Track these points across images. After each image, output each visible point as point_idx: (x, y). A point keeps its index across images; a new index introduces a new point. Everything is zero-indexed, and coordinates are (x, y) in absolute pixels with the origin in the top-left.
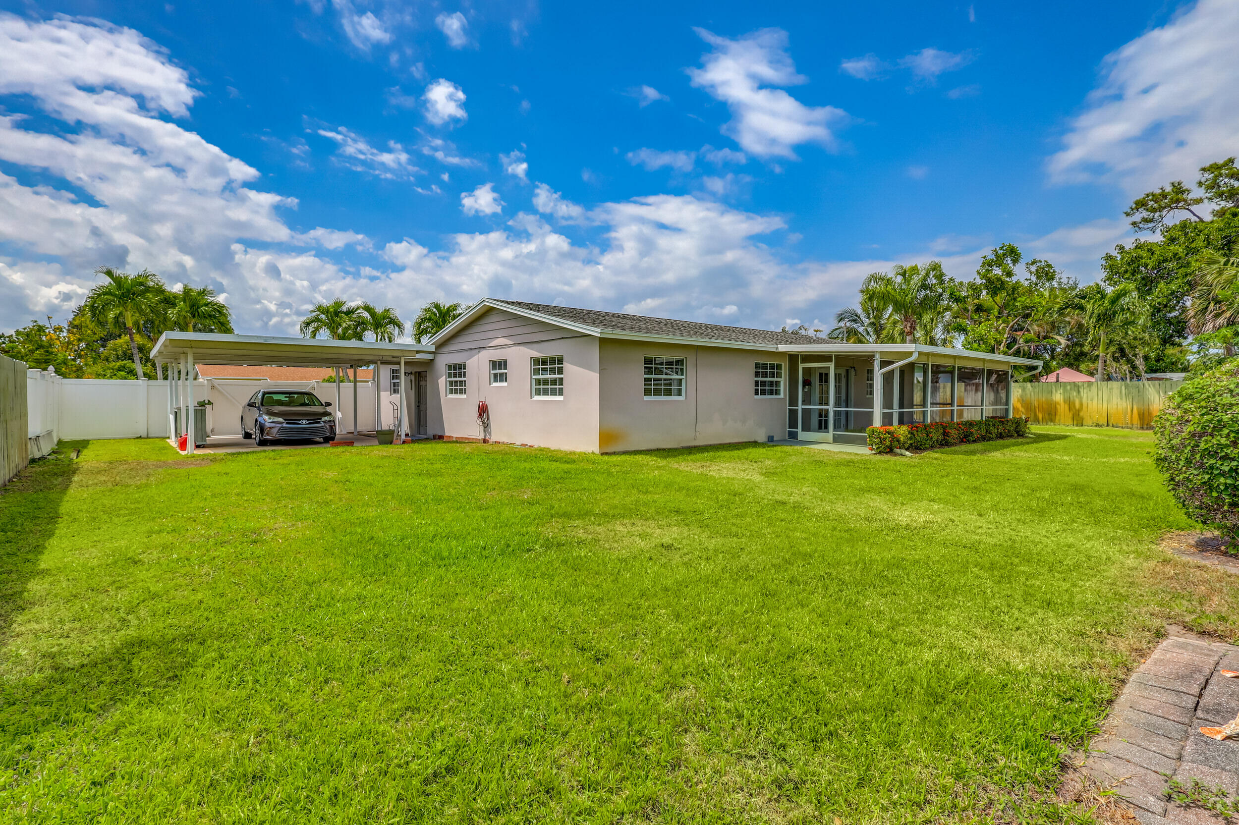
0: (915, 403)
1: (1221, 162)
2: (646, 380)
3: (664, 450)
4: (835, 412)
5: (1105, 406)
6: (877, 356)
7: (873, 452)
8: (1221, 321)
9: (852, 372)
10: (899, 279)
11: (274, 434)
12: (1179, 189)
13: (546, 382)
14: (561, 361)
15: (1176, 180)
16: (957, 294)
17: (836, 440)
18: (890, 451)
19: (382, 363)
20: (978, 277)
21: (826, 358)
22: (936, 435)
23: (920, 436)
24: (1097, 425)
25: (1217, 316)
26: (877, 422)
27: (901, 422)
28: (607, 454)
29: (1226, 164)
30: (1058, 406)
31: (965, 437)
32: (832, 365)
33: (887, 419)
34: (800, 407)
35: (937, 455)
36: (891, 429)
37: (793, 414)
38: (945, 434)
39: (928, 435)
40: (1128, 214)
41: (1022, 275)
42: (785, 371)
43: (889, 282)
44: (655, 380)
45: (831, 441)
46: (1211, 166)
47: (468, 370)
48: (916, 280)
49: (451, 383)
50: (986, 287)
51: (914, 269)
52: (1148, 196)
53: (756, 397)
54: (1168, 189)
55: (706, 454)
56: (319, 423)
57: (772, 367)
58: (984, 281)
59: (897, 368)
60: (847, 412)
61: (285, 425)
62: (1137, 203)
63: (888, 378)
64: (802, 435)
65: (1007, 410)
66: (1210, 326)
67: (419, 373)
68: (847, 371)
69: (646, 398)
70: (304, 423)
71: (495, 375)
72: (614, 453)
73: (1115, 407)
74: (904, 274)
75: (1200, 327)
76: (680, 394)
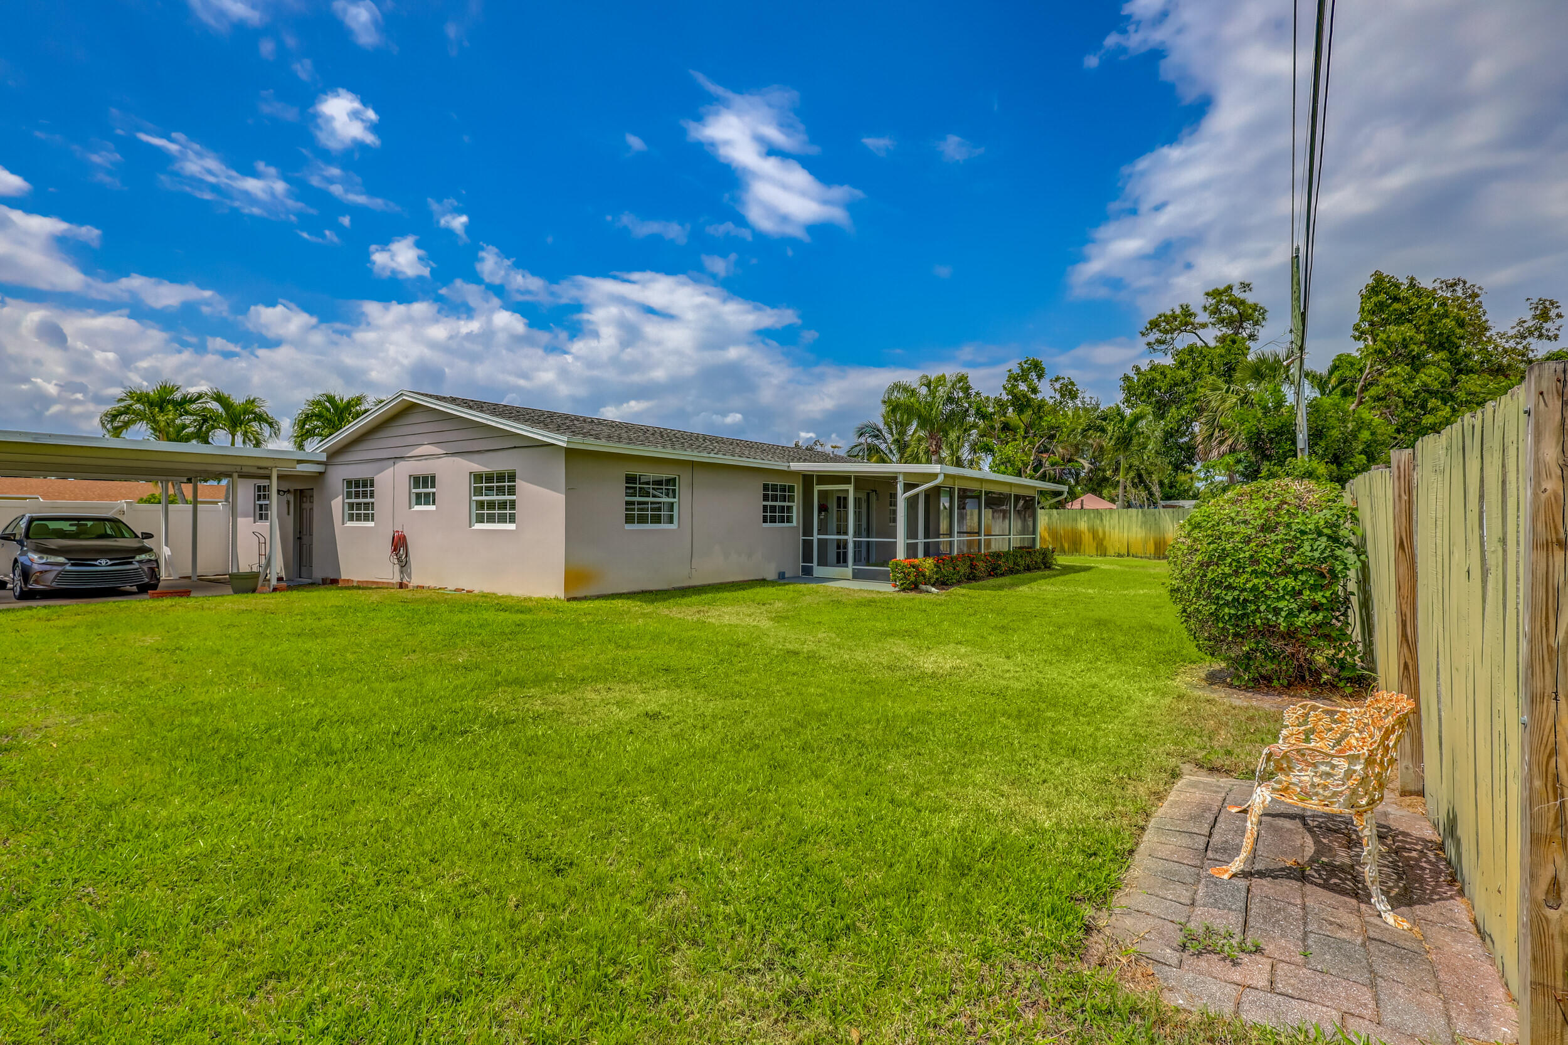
0: (941, 532)
1: (1222, 288)
2: (627, 503)
3: (651, 592)
4: (855, 542)
5: (1126, 535)
6: (901, 478)
7: (897, 589)
8: (1224, 448)
9: (873, 496)
10: (924, 391)
11: (49, 581)
12: (1187, 312)
13: (491, 505)
14: (512, 477)
15: (1185, 303)
16: (984, 409)
17: (857, 575)
18: (915, 587)
19: (240, 476)
20: (1004, 392)
21: (844, 479)
22: (963, 569)
23: (947, 570)
24: (1119, 555)
25: (1221, 442)
26: (901, 555)
27: (927, 554)
28: (575, 599)
29: (1226, 291)
30: (1083, 536)
31: (994, 569)
32: (851, 488)
33: (911, 550)
34: (816, 537)
35: (964, 591)
36: (916, 562)
37: (807, 545)
38: (973, 567)
39: (954, 569)
40: (1143, 334)
41: (1047, 392)
42: (798, 494)
43: (913, 392)
44: (639, 503)
45: (850, 575)
46: (1214, 291)
47: (377, 489)
48: (941, 392)
49: (351, 506)
50: (1013, 404)
51: (941, 380)
52: (1160, 316)
53: (765, 525)
54: (1178, 311)
55: (704, 596)
56: (131, 563)
57: (783, 489)
58: (1010, 397)
59: (921, 492)
60: (868, 542)
61: (68, 568)
62: (1151, 323)
63: (912, 503)
64: (818, 571)
65: (1034, 540)
66: (1215, 453)
67: (301, 491)
68: (868, 494)
69: (628, 527)
70: (103, 564)
71: (418, 496)
72: (585, 598)
73: (1134, 536)
74: (928, 385)
75: (1207, 453)
76: (671, 522)
